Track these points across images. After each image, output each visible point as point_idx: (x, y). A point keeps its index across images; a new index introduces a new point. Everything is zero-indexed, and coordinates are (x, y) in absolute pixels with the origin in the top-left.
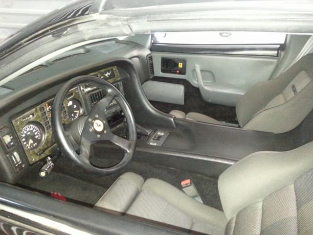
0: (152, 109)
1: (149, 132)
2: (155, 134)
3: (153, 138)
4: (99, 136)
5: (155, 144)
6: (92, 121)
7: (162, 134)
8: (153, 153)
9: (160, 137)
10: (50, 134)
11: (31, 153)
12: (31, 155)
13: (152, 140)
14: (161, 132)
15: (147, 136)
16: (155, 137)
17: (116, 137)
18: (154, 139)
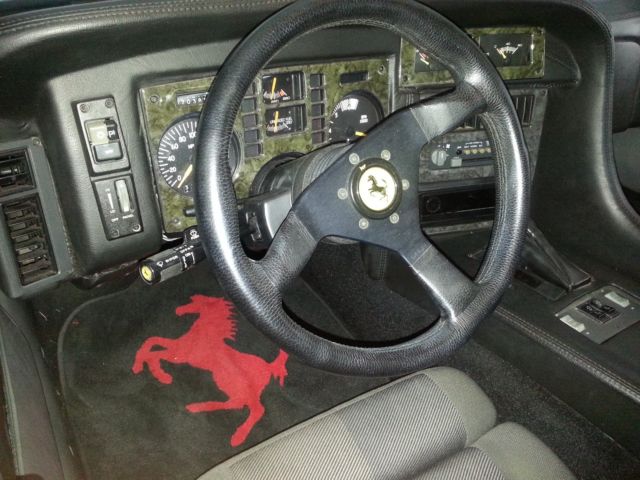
0: (622, 208)
1: (574, 277)
2: (594, 294)
3: (581, 302)
4: (364, 224)
5: (580, 328)
6: (361, 164)
7: (624, 304)
8: (557, 355)
9: (610, 310)
10: (252, 171)
11: (176, 203)
12: (176, 207)
13: (574, 307)
14: (622, 296)
15: (562, 286)
16: (592, 303)
17: (428, 251)
18: (583, 308)
